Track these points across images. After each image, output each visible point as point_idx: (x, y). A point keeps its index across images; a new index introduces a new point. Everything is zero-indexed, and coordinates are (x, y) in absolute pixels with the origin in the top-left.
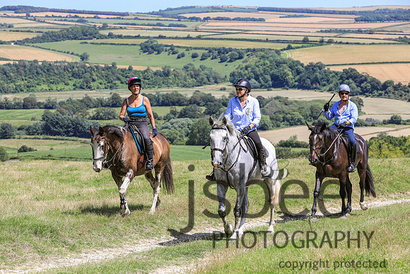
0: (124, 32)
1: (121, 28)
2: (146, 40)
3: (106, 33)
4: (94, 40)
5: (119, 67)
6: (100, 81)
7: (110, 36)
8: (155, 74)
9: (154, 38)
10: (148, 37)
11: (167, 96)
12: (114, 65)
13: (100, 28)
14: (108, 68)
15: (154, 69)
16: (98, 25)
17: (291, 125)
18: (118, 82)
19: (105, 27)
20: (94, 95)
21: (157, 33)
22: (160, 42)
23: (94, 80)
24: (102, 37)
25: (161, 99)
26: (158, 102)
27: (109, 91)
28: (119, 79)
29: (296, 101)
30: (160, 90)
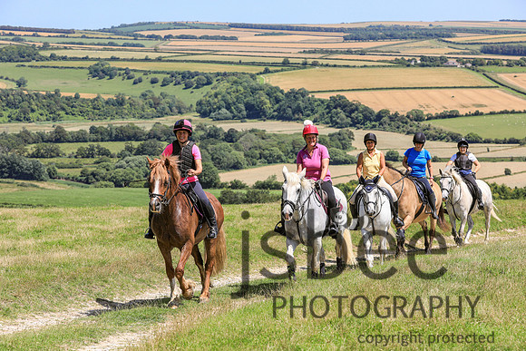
0: (69, 54)
1: (66, 48)
2: (96, 62)
3: (47, 54)
4: (34, 63)
5: (63, 94)
6: (41, 111)
7: (53, 57)
8: (107, 103)
9: (106, 59)
10: (99, 59)
11: (121, 130)
12: (57, 92)
13: (40, 48)
14: (50, 96)
15: (106, 97)
16: (38, 45)
17: (269, 163)
18: (62, 113)
19: (46, 47)
20: (33, 128)
21: (108, 55)
22: (113, 64)
23: (33, 111)
24: (42, 59)
25: (114, 133)
26: (111, 136)
27: (51, 123)
28: (63, 109)
29: (275, 135)
30: (112, 121)
